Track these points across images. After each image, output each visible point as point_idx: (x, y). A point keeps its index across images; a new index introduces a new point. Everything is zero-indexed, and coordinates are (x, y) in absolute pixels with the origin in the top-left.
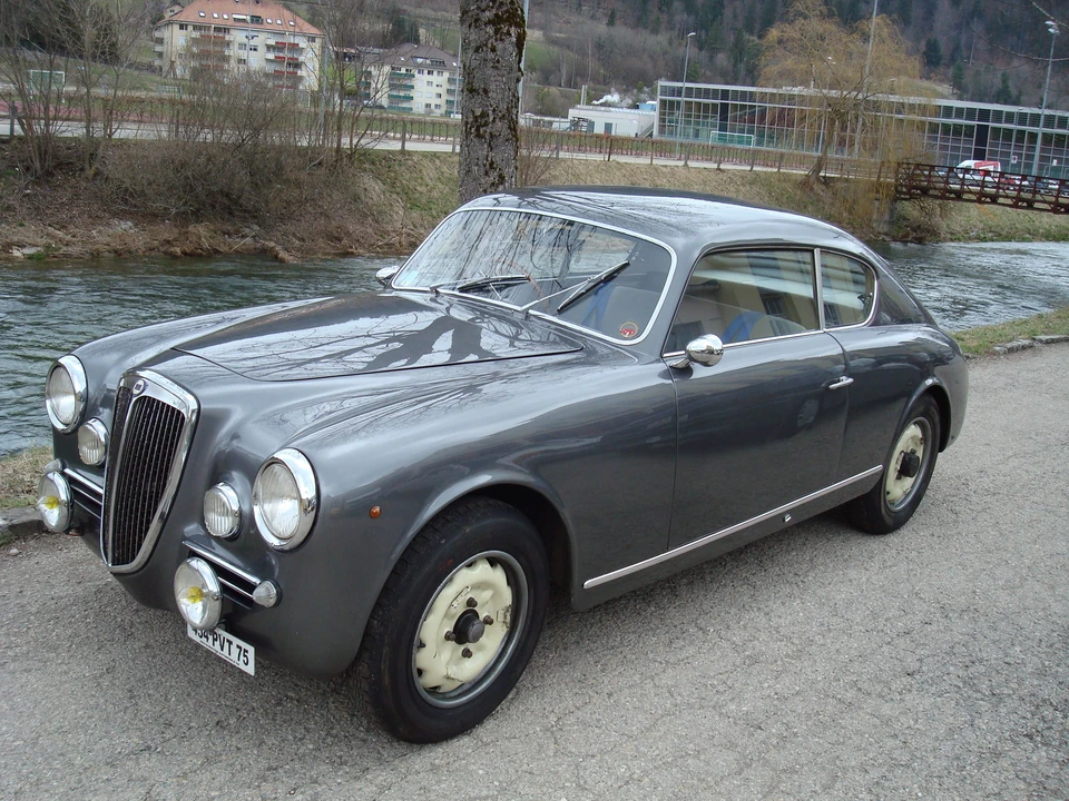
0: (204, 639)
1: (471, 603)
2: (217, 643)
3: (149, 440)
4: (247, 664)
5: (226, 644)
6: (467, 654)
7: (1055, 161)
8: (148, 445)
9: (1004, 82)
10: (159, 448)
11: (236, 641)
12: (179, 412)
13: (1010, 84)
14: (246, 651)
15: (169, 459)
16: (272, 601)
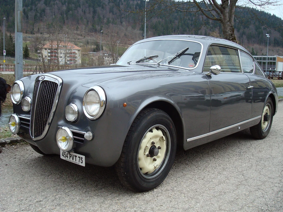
0: (66, 158)
1: (153, 143)
2: (71, 158)
3: (46, 94)
4: (82, 163)
5: (75, 157)
6: (155, 160)
7: (271, 69)
8: (46, 96)
9: (253, 50)
10: (49, 96)
11: (78, 155)
12: (56, 83)
13: (254, 51)
14: (82, 158)
15: (53, 99)
16: (91, 138)
